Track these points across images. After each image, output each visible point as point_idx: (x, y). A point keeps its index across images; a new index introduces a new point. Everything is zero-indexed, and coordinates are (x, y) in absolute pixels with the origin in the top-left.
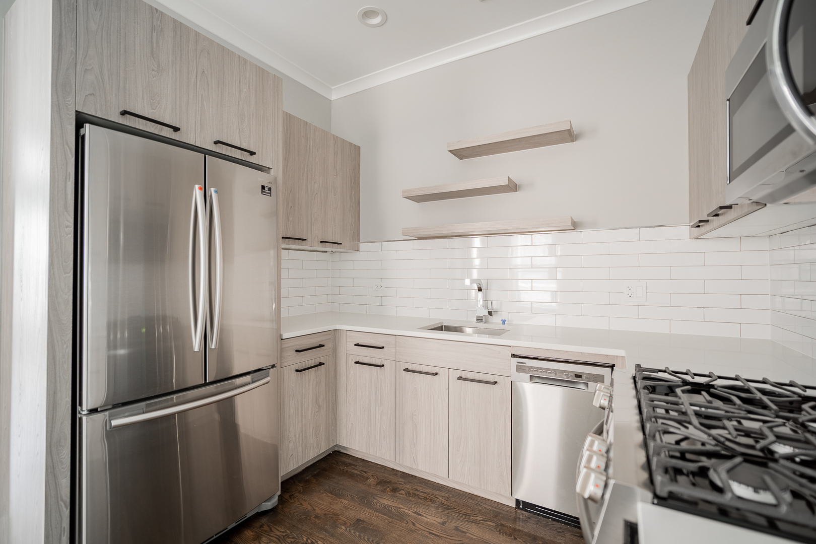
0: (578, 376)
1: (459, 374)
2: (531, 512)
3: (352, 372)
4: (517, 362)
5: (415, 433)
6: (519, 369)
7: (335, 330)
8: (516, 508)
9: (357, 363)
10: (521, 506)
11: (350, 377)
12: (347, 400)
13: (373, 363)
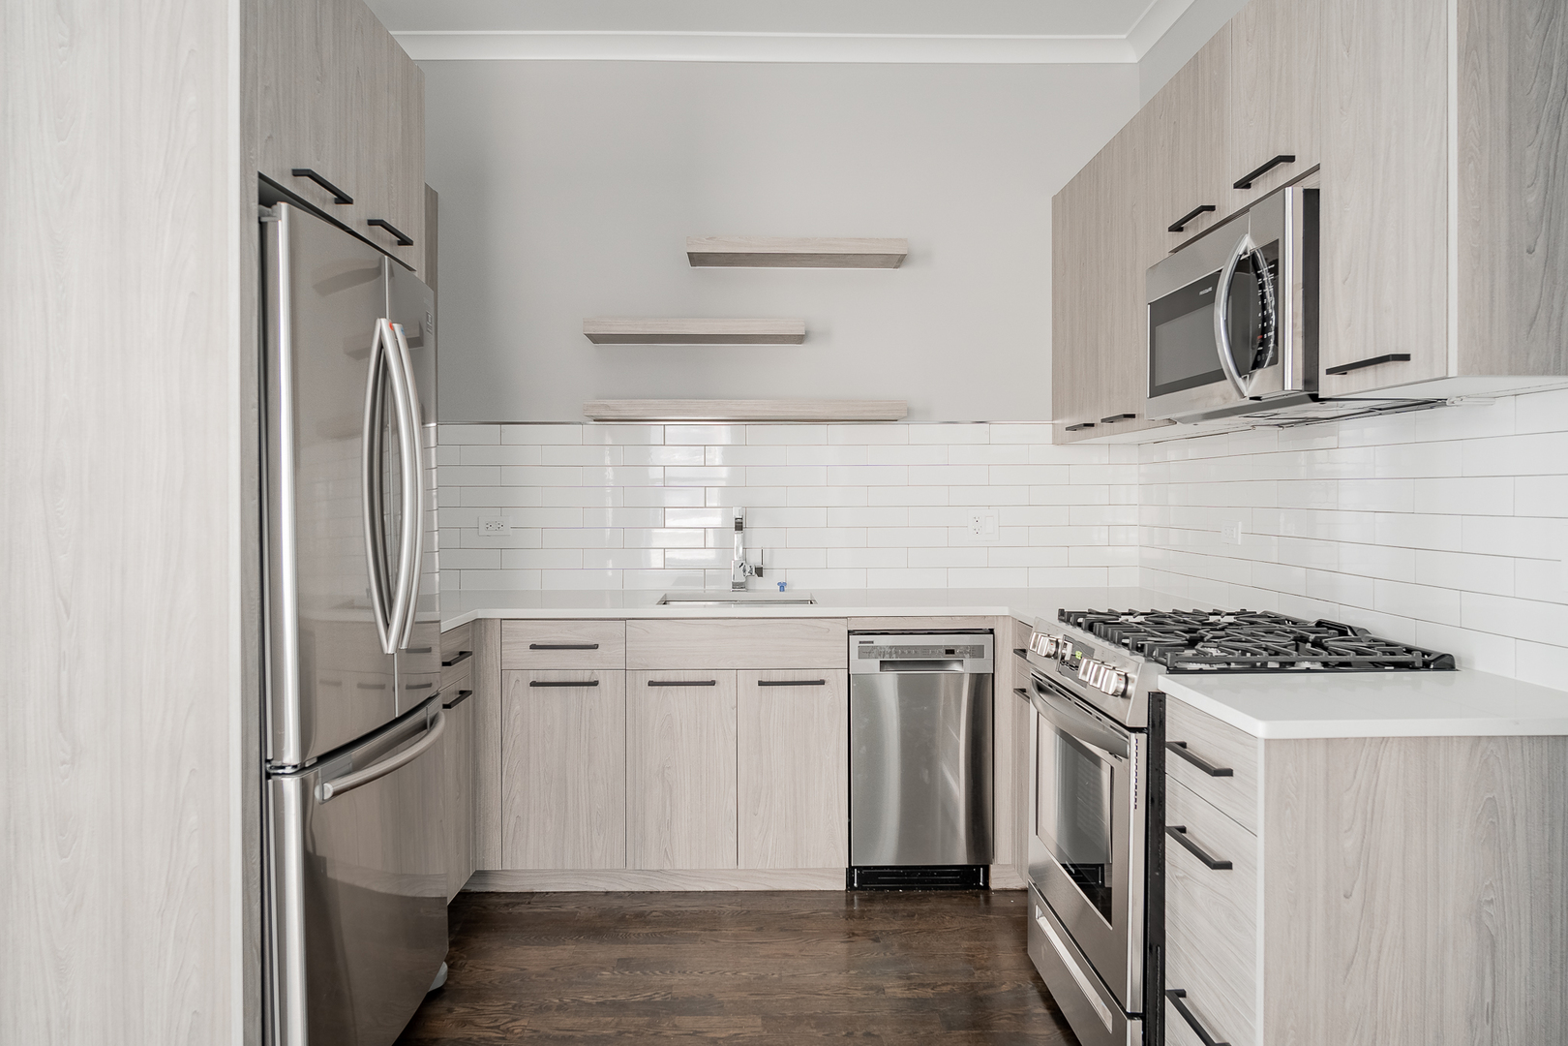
0: (950, 652)
1: (759, 676)
2: (871, 889)
3: (518, 707)
4: (860, 642)
5: (668, 803)
6: (865, 653)
7: (477, 622)
8: (846, 891)
9: (534, 684)
10: (855, 885)
11: (512, 717)
12: (505, 770)
13: (573, 680)
